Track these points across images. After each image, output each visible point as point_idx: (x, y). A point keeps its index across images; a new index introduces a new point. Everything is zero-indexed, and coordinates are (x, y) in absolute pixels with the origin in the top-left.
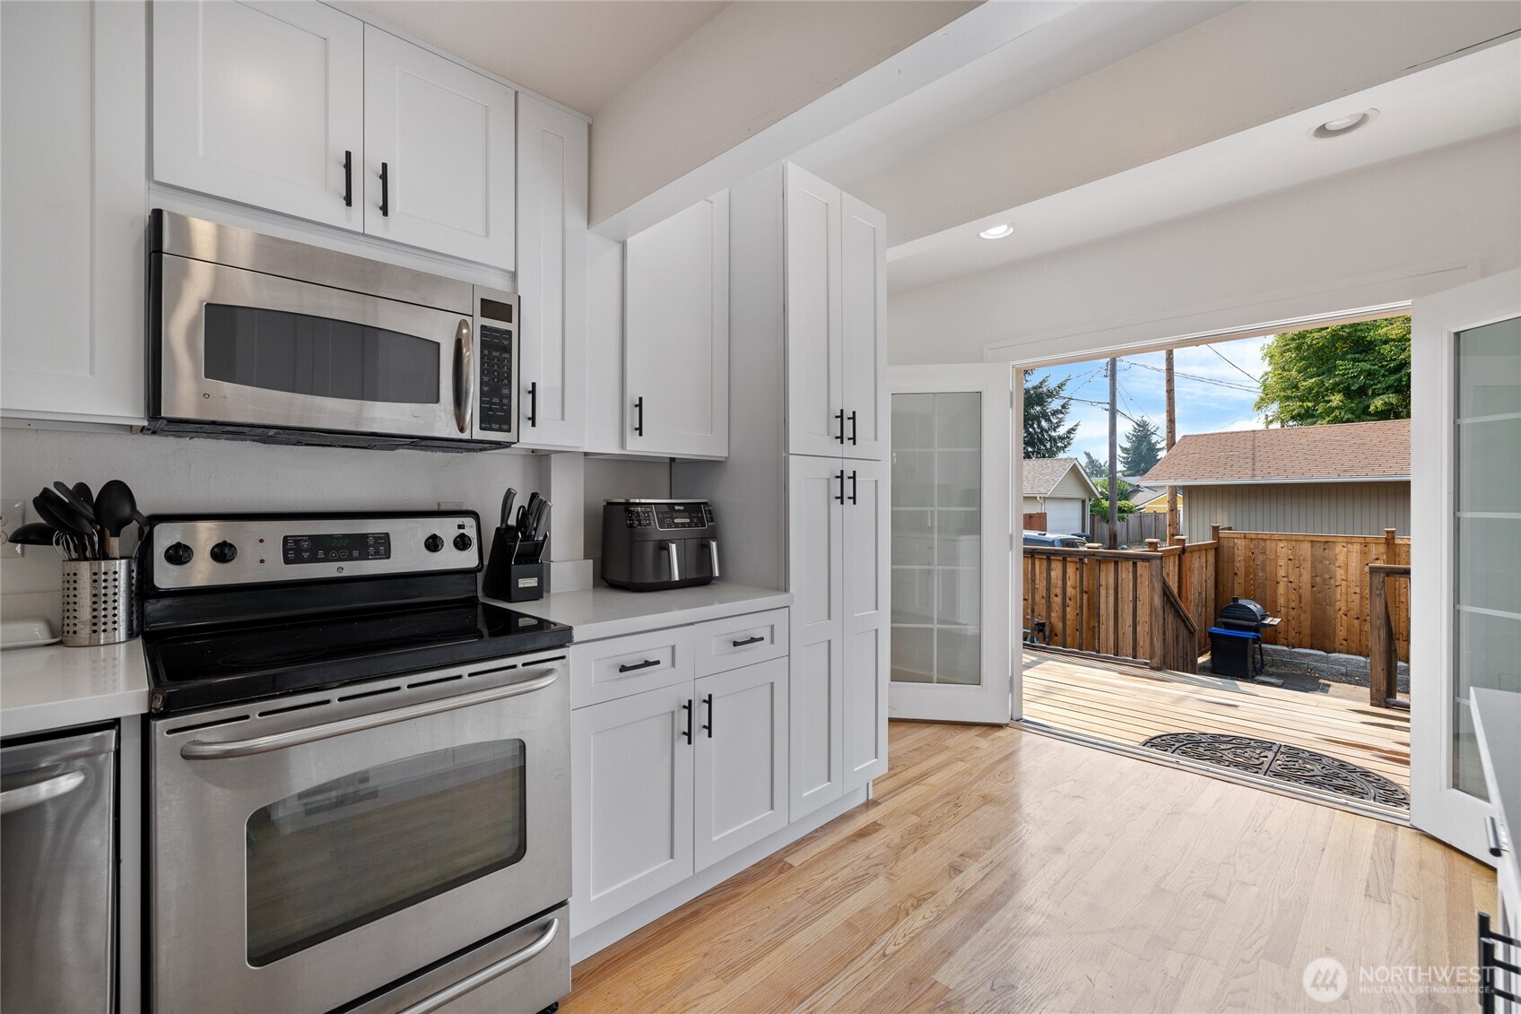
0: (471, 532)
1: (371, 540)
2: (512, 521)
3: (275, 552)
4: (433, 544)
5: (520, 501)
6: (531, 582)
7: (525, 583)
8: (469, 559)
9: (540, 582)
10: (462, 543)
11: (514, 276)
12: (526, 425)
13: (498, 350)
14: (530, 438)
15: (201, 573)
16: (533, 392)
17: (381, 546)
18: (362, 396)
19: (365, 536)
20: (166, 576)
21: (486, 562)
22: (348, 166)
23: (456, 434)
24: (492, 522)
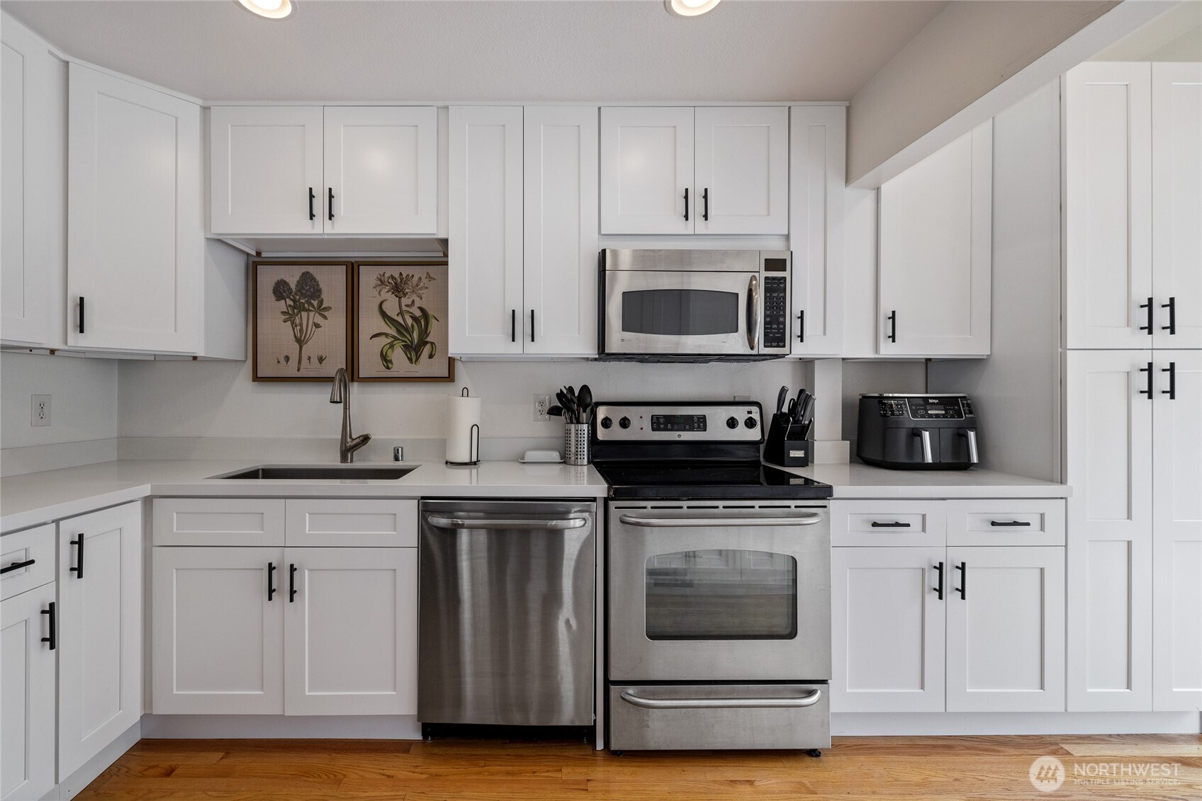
0: (756, 416)
1: (696, 419)
2: (785, 409)
3: (647, 424)
4: (732, 423)
5: (791, 395)
6: (800, 454)
7: (794, 454)
8: (754, 434)
9: (806, 454)
10: (750, 423)
11: (788, 237)
12: (796, 341)
13: (776, 292)
14: (798, 350)
15: (617, 433)
16: (802, 317)
17: (701, 423)
18: (680, 333)
19: (692, 417)
20: (602, 434)
21: (766, 438)
22: (686, 197)
23: (748, 351)
24: (771, 409)
